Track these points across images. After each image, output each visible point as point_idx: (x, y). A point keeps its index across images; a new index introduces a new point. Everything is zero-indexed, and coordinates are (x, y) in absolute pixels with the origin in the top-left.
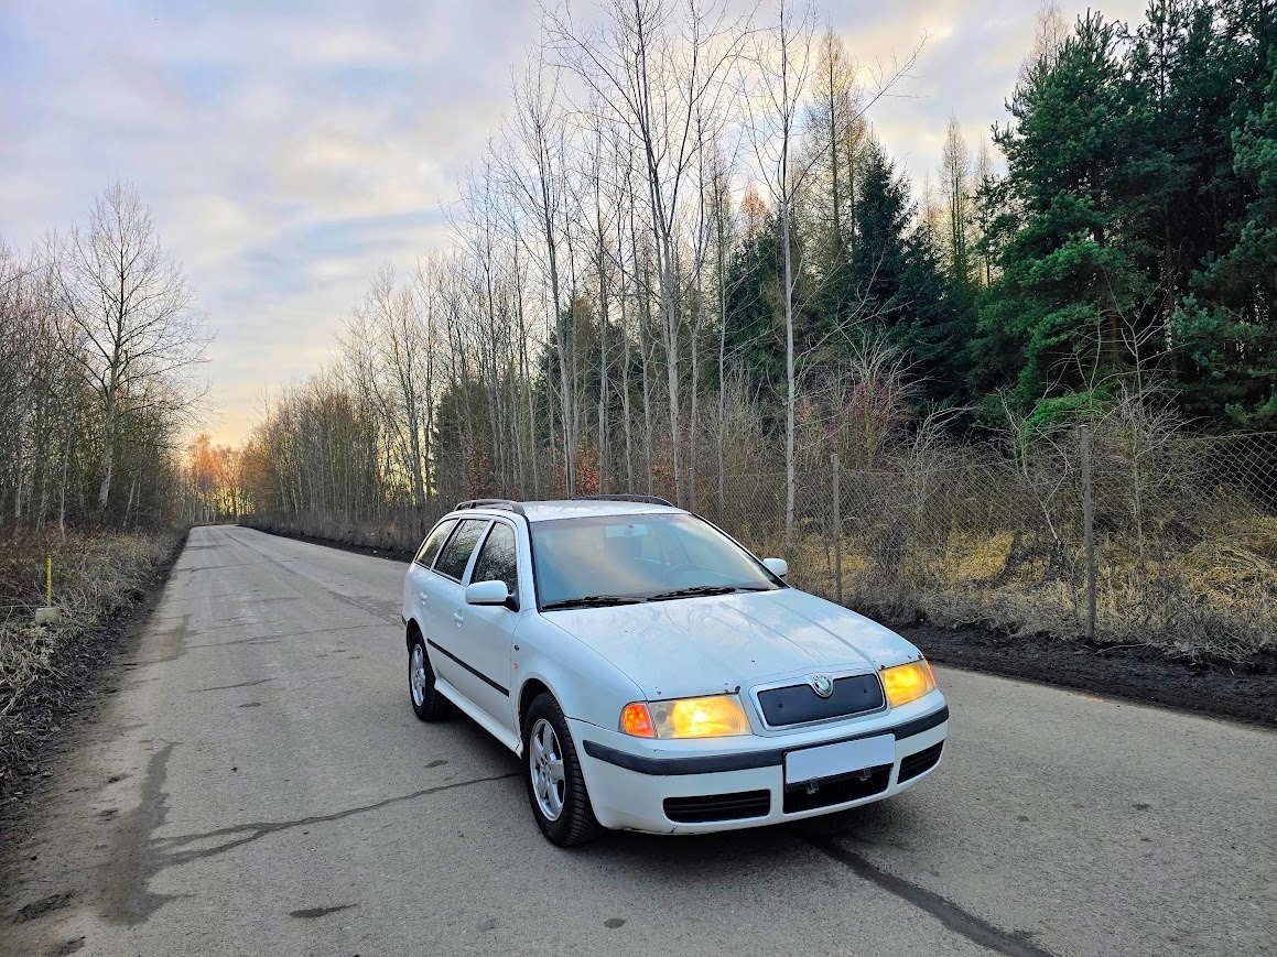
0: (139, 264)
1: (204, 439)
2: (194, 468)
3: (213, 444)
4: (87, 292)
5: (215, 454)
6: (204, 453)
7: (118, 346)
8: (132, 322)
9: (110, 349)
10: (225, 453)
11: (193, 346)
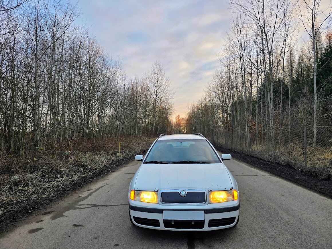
0: (161, 78)
1: (178, 116)
2: (177, 122)
3: (180, 117)
4: (150, 85)
5: (181, 119)
6: (179, 120)
7: (156, 96)
8: (159, 91)
9: (155, 97)
10: (183, 119)
11: (171, 95)
